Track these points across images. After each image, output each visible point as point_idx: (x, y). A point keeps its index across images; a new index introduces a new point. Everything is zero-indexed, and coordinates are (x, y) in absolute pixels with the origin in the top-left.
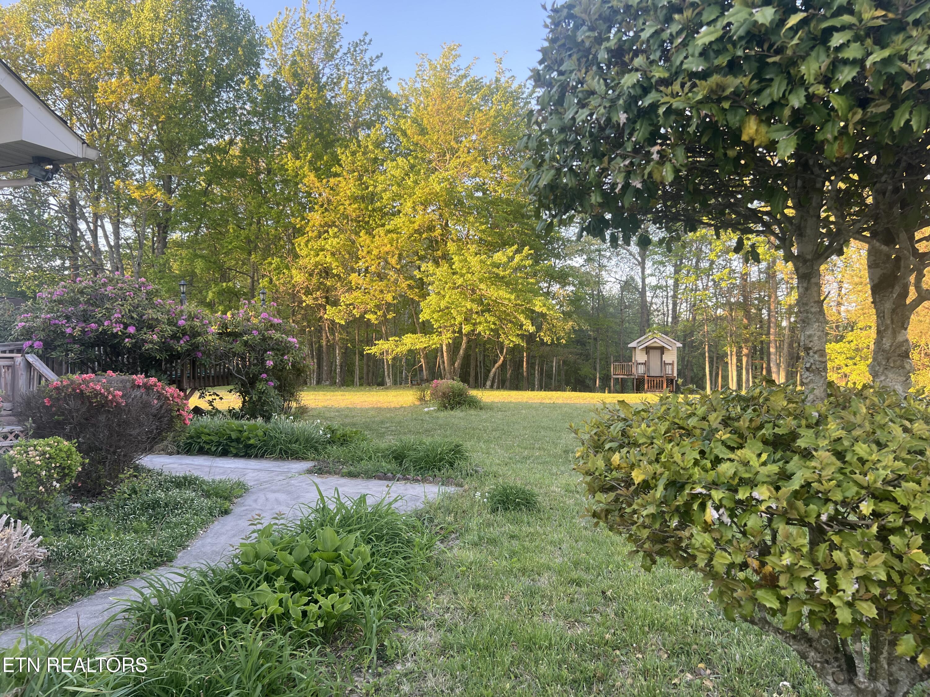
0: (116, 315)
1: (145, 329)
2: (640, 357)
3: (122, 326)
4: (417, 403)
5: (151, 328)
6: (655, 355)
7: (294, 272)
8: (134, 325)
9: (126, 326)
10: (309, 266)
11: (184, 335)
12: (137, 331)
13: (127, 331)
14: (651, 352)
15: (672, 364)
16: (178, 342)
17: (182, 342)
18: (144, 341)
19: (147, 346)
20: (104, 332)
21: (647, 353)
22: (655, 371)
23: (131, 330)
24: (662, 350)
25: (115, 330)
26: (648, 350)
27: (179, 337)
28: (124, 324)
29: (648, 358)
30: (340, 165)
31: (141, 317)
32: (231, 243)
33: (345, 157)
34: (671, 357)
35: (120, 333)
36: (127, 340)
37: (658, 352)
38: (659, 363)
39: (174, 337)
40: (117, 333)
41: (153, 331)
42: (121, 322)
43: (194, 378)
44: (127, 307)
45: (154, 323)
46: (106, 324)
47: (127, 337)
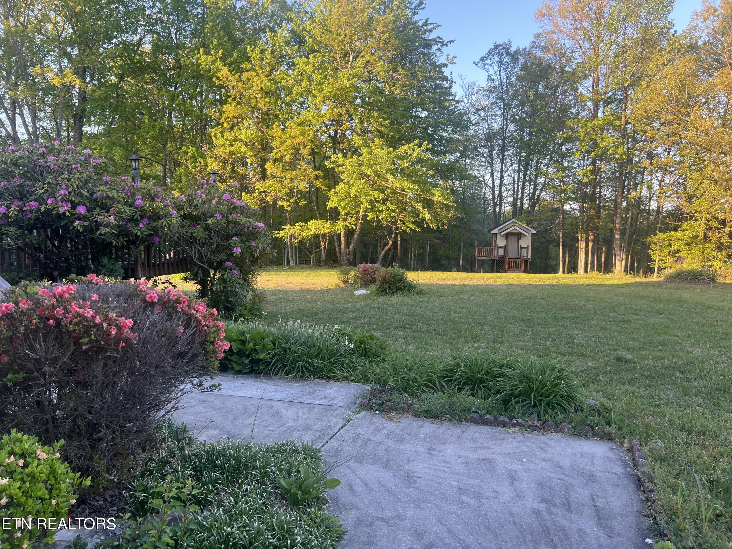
0: (62, 192)
1: (98, 209)
2: (501, 242)
3: (70, 205)
4: (342, 285)
5: (105, 208)
6: (513, 240)
7: (210, 161)
8: (84, 205)
9: (74, 206)
10: (224, 156)
11: (142, 217)
12: (88, 211)
13: (77, 211)
14: (510, 238)
15: (527, 248)
16: (137, 225)
17: (141, 226)
18: (99, 225)
19: (103, 230)
20: (48, 212)
21: (507, 238)
22: (513, 254)
23: (81, 210)
24: (519, 236)
25: (61, 210)
26: (507, 236)
27: (137, 220)
28: (72, 202)
29: (507, 242)
30: (250, 62)
31: (92, 195)
32: (147, 133)
33: (255, 55)
34: (526, 242)
35: (68, 214)
36: (77, 222)
37: (516, 238)
38: (516, 247)
39: (132, 220)
40: (64, 214)
41: (108, 211)
42: (67, 201)
43: (148, 266)
44: (75, 183)
45: (109, 202)
46: (49, 202)
47: (77, 219)
